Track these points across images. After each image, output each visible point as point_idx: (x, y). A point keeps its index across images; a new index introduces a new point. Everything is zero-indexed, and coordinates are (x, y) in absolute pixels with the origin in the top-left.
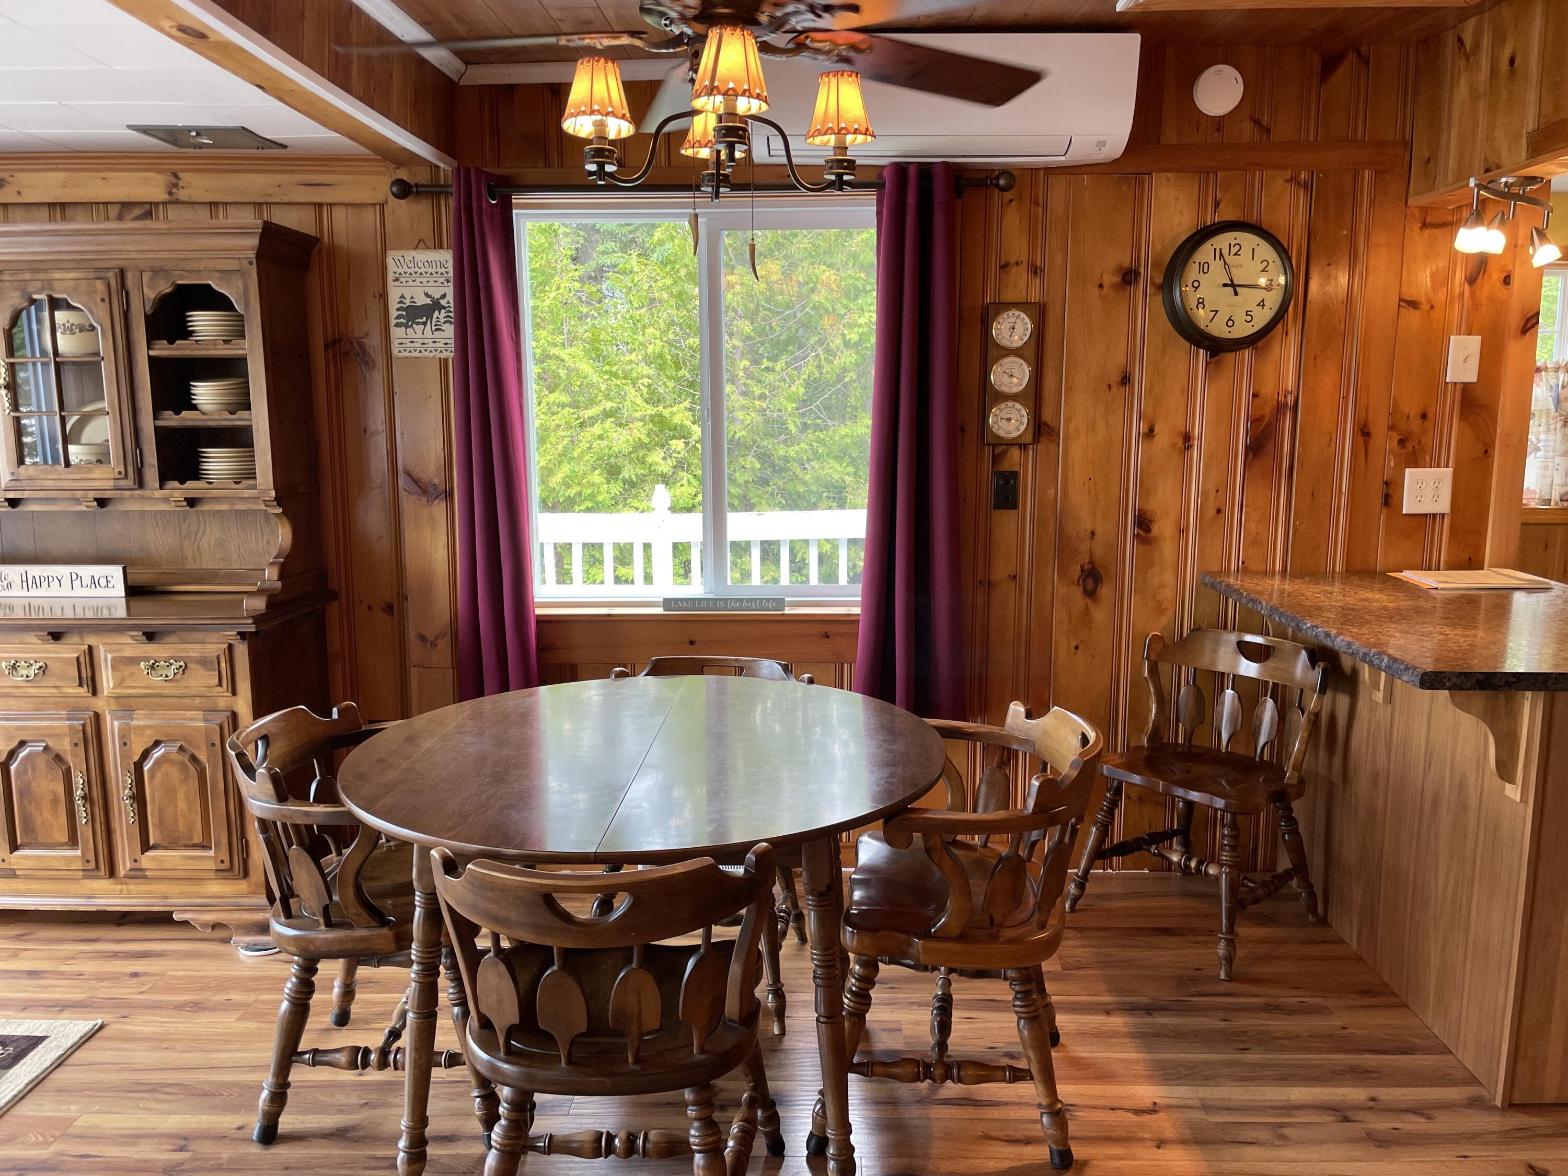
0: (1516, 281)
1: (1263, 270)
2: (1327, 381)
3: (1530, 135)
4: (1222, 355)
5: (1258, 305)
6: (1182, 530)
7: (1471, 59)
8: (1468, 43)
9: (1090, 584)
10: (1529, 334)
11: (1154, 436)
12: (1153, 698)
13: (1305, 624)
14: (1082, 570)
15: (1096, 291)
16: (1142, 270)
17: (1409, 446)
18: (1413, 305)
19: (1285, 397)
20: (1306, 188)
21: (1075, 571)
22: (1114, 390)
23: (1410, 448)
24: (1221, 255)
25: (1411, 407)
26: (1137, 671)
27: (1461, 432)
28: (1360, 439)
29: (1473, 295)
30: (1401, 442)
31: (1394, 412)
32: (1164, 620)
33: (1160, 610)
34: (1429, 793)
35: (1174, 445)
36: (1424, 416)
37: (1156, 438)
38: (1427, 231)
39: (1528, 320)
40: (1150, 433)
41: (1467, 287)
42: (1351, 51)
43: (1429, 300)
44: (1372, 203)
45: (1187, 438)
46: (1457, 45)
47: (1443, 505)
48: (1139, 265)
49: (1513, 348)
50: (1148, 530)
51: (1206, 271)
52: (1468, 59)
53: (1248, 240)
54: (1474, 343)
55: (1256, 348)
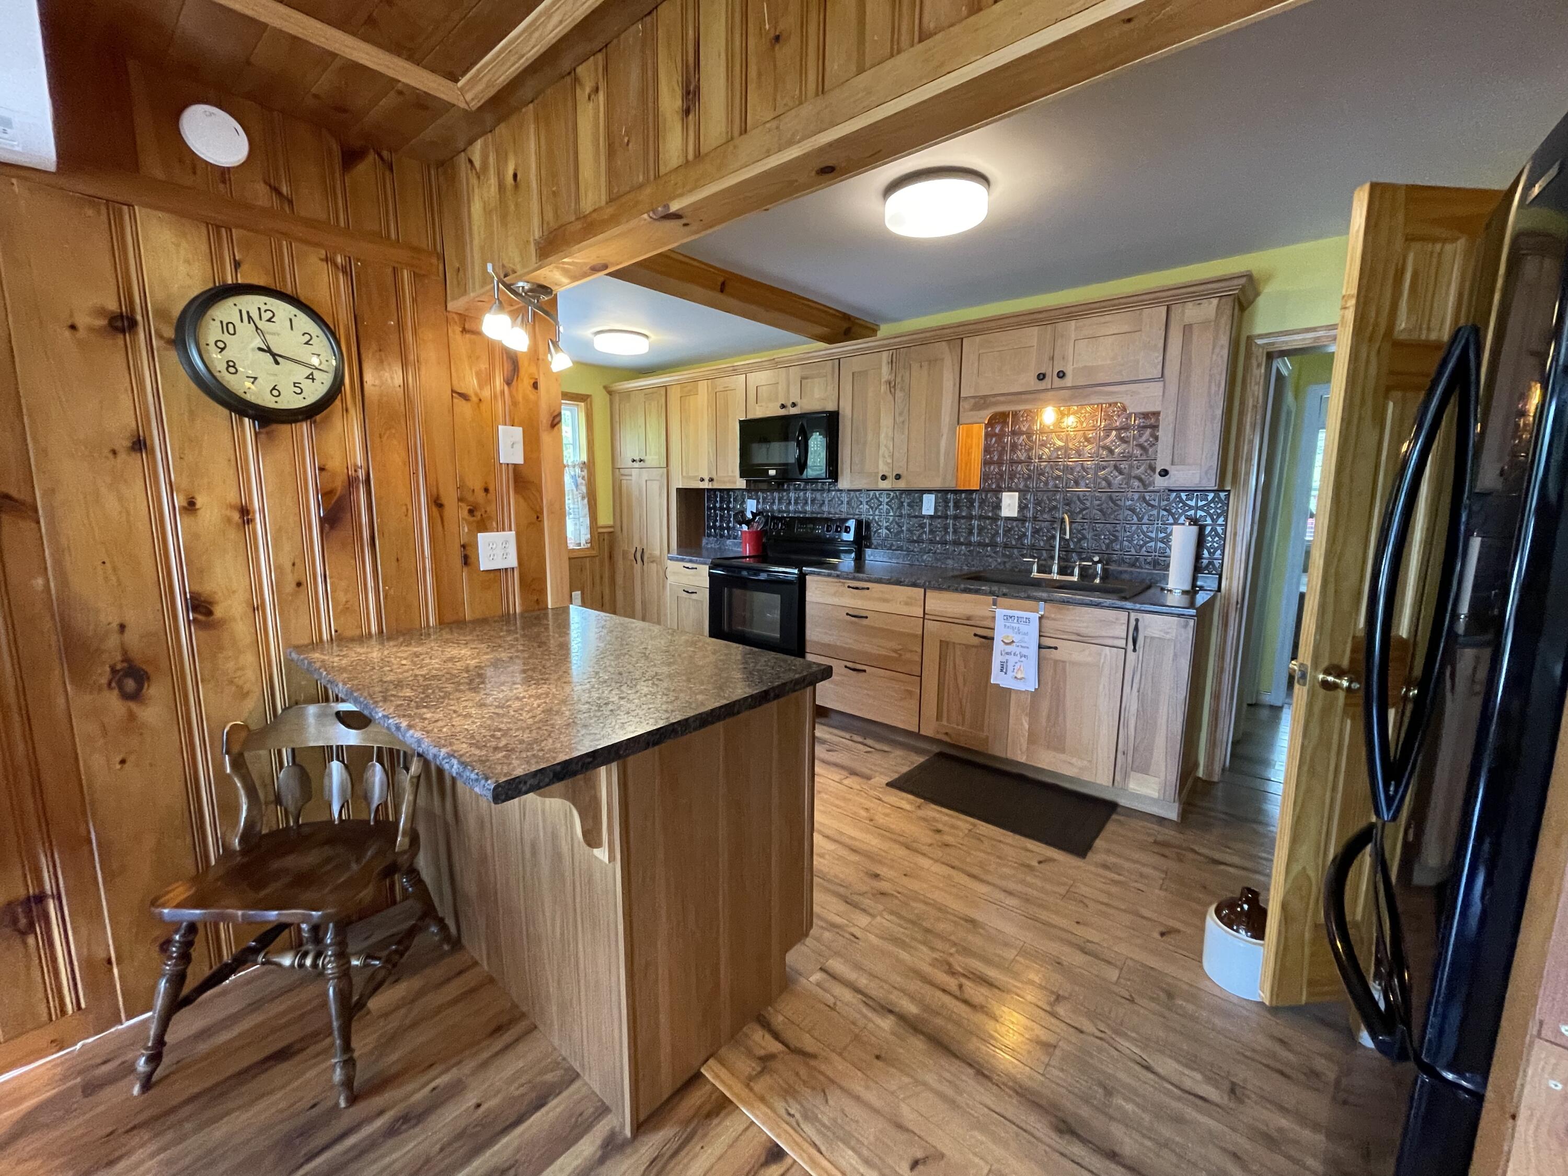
0: (541, 385)
1: (307, 343)
2: (396, 457)
3: (537, 243)
4: (274, 426)
5: (307, 378)
6: (257, 608)
7: (482, 178)
8: (477, 164)
9: (130, 684)
10: (556, 428)
11: (196, 510)
12: (242, 792)
13: (376, 713)
14: (114, 671)
15: (67, 333)
16: (139, 318)
17: (478, 514)
18: (464, 397)
19: (356, 471)
20: (344, 272)
21: (102, 675)
22: (122, 456)
23: (479, 517)
24: (249, 317)
25: (476, 483)
26: (219, 768)
27: (516, 502)
28: (435, 510)
29: (511, 396)
30: (471, 512)
31: (461, 487)
32: (250, 704)
33: (243, 695)
34: (527, 838)
35: (229, 520)
36: (486, 490)
37: (200, 512)
38: (468, 336)
39: (555, 417)
40: (191, 506)
41: (506, 388)
42: (372, 150)
43: (476, 395)
44: (414, 300)
45: (245, 512)
46: (469, 166)
47: (512, 561)
48: (133, 310)
49: (546, 438)
50: (209, 613)
51: (232, 331)
52: (479, 178)
53: (283, 310)
54: (518, 432)
55: (315, 422)
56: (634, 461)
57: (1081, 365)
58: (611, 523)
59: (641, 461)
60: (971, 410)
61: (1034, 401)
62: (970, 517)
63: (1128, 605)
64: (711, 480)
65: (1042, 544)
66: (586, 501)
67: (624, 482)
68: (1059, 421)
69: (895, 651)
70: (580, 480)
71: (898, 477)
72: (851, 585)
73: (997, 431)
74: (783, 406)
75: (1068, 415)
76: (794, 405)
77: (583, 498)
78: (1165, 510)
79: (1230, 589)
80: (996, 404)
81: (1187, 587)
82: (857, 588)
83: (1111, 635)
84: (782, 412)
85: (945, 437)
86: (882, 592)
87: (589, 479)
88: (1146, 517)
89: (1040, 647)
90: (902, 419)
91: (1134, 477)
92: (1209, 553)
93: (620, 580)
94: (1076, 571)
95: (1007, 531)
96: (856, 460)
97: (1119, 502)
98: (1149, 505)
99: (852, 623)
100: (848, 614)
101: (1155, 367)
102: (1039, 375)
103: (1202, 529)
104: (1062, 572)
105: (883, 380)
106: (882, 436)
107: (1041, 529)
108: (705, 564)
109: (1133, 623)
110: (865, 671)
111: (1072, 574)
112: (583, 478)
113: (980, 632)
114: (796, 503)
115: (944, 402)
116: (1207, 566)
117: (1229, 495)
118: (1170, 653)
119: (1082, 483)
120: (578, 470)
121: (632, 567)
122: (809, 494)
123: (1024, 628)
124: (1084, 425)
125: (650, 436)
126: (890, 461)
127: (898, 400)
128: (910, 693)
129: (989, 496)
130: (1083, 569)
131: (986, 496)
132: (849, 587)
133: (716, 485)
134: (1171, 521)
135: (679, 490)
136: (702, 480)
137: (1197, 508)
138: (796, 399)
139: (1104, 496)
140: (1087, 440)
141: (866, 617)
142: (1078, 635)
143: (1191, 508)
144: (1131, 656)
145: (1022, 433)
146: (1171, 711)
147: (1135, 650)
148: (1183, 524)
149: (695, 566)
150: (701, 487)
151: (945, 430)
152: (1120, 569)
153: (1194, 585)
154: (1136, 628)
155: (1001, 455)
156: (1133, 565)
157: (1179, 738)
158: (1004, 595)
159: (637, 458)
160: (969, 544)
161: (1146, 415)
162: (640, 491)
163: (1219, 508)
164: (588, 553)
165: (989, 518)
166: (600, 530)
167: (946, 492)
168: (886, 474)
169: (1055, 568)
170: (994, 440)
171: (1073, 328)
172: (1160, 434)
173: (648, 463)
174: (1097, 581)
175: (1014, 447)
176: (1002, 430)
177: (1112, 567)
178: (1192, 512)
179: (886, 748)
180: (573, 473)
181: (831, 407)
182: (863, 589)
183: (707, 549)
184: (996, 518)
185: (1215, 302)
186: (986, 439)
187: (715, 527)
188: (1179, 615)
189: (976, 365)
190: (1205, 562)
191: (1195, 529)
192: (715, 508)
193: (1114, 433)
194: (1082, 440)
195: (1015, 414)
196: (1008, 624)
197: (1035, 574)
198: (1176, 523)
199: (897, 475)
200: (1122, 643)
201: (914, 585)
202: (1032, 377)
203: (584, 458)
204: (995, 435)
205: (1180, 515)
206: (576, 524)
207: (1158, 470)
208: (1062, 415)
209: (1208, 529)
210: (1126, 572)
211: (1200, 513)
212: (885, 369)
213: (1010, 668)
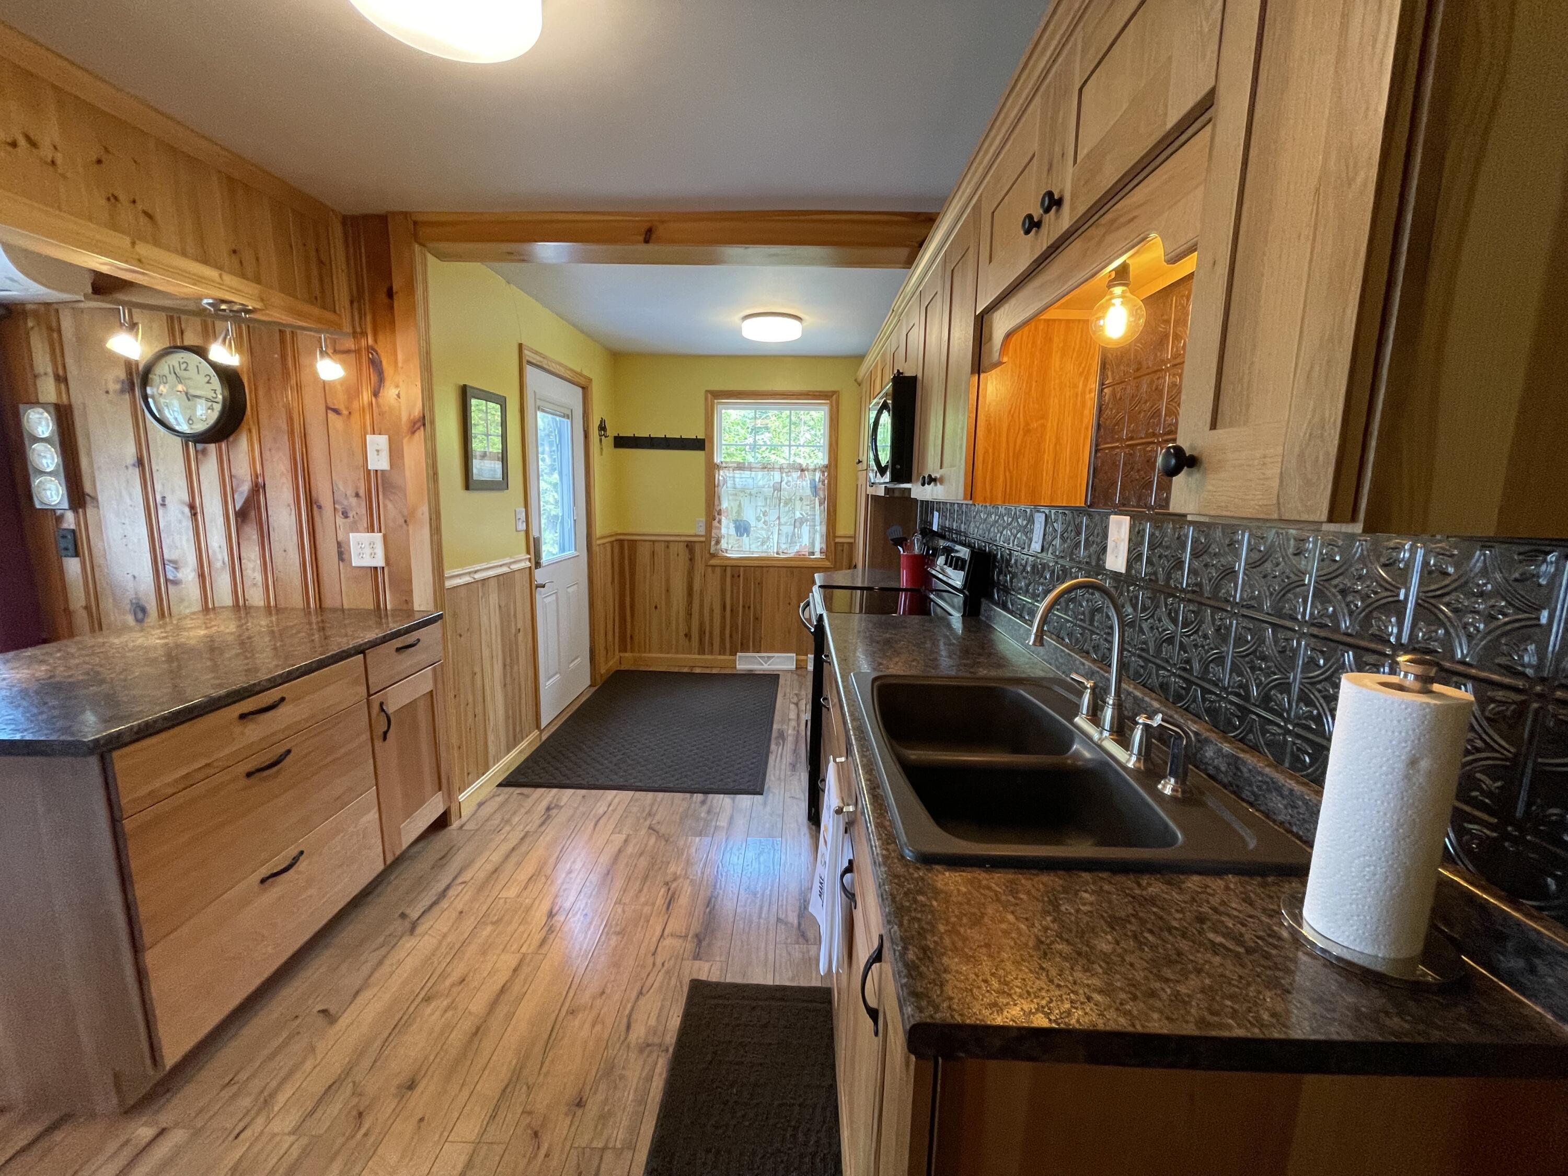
0: (403, 395)
1: (208, 382)
4: (205, 446)
5: (209, 409)
6: (200, 575)
9: (139, 613)
11: (166, 505)
14: (131, 603)
15: (104, 396)
16: (135, 380)
18: (337, 411)
19: (257, 478)
21: (127, 604)
22: (130, 470)
23: (352, 518)
24: (174, 370)
25: (347, 488)
27: (385, 506)
28: (316, 510)
29: (378, 405)
30: (344, 513)
31: (336, 491)
35: (183, 512)
36: (357, 494)
37: (169, 506)
40: (164, 502)
41: (374, 399)
43: (347, 408)
45: (191, 507)
47: (379, 560)
48: (132, 377)
49: (406, 444)
51: (165, 382)
53: (192, 359)
54: (383, 440)
58: (852, 533)
66: (825, 507)
70: (820, 485)
87: (830, 484)
94: (1136, 737)
112: (824, 483)
120: (818, 475)
129: (1097, 520)
131: (1094, 522)
135: (874, 498)
164: (820, 564)
166: (837, 540)
169: (1107, 715)
171: (1079, 55)
180: (812, 478)
189: (989, 240)
197: (1081, 717)
203: (826, 461)
206: (811, 532)
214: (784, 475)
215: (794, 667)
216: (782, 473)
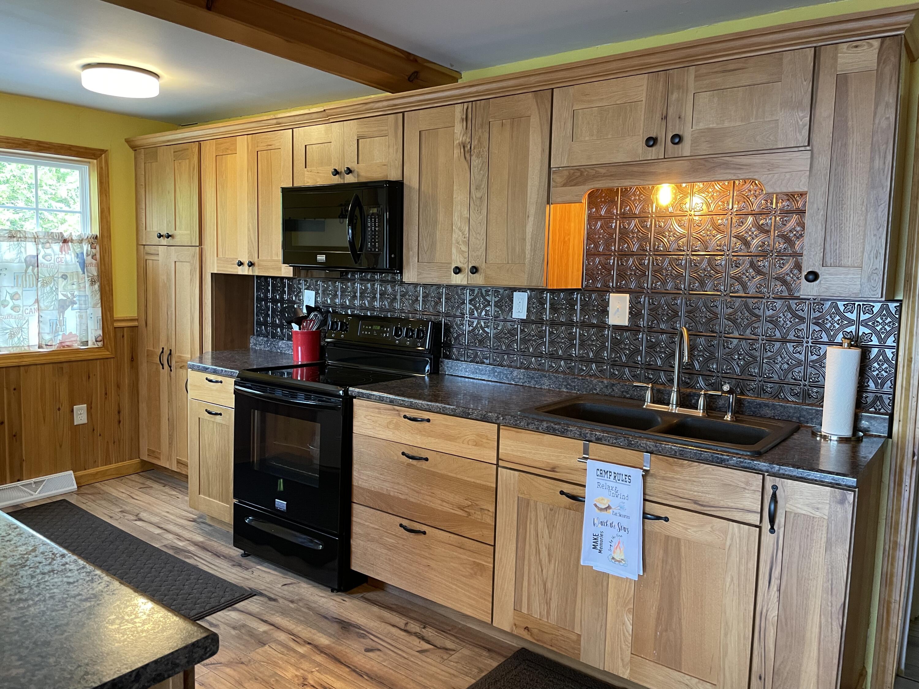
56: (160, 236)
57: (702, 126)
58: (134, 315)
59: (168, 236)
60: (564, 185)
61: (643, 174)
62: (570, 324)
63: (763, 465)
64: (251, 264)
65: (659, 362)
66: (96, 286)
67: (150, 263)
68: (678, 203)
69: (461, 508)
70: (89, 260)
71: (474, 270)
72: (407, 414)
73: (603, 213)
74: (336, 172)
75: (693, 194)
76: (349, 171)
77: (93, 282)
78: (817, 324)
79: (904, 432)
80: (596, 177)
81: (847, 432)
82: (414, 420)
83: (741, 506)
84: (336, 180)
85: (531, 219)
86: (447, 426)
87: (102, 258)
88: (792, 333)
89: (645, 516)
90: (479, 195)
91: (777, 279)
92: (876, 384)
93: (143, 391)
94: (701, 401)
95: (616, 343)
96: (425, 245)
97: (757, 311)
98: (795, 315)
99: (409, 465)
100: (403, 454)
101: (800, 132)
102: (649, 139)
103: (865, 352)
104: (681, 403)
105: (456, 142)
106: (456, 218)
107: (658, 344)
108: (231, 376)
109: (769, 492)
110: (424, 533)
111: (695, 407)
112: (94, 257)
113: (567, 488)
114: (362, 297)
115: (530, 173)
116: (874, 402)
117: (901, 306)
118: (821, 537)
119: (709, 285)
120: (86, 247)
121: (158, 373)
122: (377, 286)
123: (623, 489)
124: (712, 206)
125: (180, 205)
126: (464, 248)
127: (474, 170)
128: (481, 567)
129: (593, 296)
130: (710, 400)
131: (590, 298)
132: (405, 417)
133: (256, 272)
134: (825, 339)
135: (214, 276)
136: (240, 264)
137: (859, 323)
138: (352, 165)
139: (738, 303)
140: (717, 228)
141: (427, 459)
142: (696, 502)
143: (851, 322)
144: (768, 538)
145: (635, 216)
146: (823, 621)
147: (772, 530)
148: (841, 344)
149: (219, 378)
150: (240, 273)
151: (532, 210)
152: (759, 400)
153: (856, 428)
154: (774, 497)
155: (607, 246)
156: (776, 396)
157: (836, 661)
158: (598, 440)
159: (164, 233)
160: (569, 358)
161: (791, 196)
162: (168, 275)
163: (888, 324)
164: (97, 355)
165: (593, 326)
166: (117, 324)
167: (542, 291)
168: (459, 265)
169: (674, 397)
170: (599, 224)
171: (692, 77)
172: (807, 220)
173: (177, 240)
174: (728, 417)
175: (624, 233)
176: (608, 211)
177: (749, 397)
178: (853, 328)
179: (449, 644)
180: (78, 250)
181: (394, 175)
182: (422, 420)
183: (256, 351)
184: (602, 326)
185: (876, 44)
186: (589, 223)
187: (265, 323)
188: (832, 485)
189: (569, 125)
190: (870, 397)
191: (855, 353)
192: (266, 299)
193: (750, 219)
194: (709, 227)
195: (625, 191)
196: (602, 482)
197: (648, 404)
198: (831, 343)
199: (474, 267)
200: (755, 519)
201: (484, 419)
202: (640, 142)
203: (96, 231)
204: (600, 218)
205: (838, 331)
206: (81, 317)
207: (804, 273)
208: (682, 194)
209: (875, 351)
210: (766, 405)
211: (863, 330)
212: (459, 128)
213: (606, 546)
214: (40, 246)
215: (76, 486)
216: (37, 244)
